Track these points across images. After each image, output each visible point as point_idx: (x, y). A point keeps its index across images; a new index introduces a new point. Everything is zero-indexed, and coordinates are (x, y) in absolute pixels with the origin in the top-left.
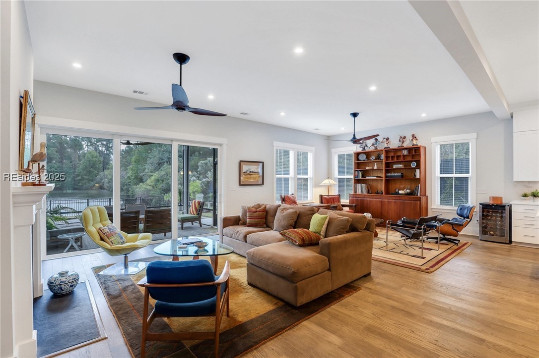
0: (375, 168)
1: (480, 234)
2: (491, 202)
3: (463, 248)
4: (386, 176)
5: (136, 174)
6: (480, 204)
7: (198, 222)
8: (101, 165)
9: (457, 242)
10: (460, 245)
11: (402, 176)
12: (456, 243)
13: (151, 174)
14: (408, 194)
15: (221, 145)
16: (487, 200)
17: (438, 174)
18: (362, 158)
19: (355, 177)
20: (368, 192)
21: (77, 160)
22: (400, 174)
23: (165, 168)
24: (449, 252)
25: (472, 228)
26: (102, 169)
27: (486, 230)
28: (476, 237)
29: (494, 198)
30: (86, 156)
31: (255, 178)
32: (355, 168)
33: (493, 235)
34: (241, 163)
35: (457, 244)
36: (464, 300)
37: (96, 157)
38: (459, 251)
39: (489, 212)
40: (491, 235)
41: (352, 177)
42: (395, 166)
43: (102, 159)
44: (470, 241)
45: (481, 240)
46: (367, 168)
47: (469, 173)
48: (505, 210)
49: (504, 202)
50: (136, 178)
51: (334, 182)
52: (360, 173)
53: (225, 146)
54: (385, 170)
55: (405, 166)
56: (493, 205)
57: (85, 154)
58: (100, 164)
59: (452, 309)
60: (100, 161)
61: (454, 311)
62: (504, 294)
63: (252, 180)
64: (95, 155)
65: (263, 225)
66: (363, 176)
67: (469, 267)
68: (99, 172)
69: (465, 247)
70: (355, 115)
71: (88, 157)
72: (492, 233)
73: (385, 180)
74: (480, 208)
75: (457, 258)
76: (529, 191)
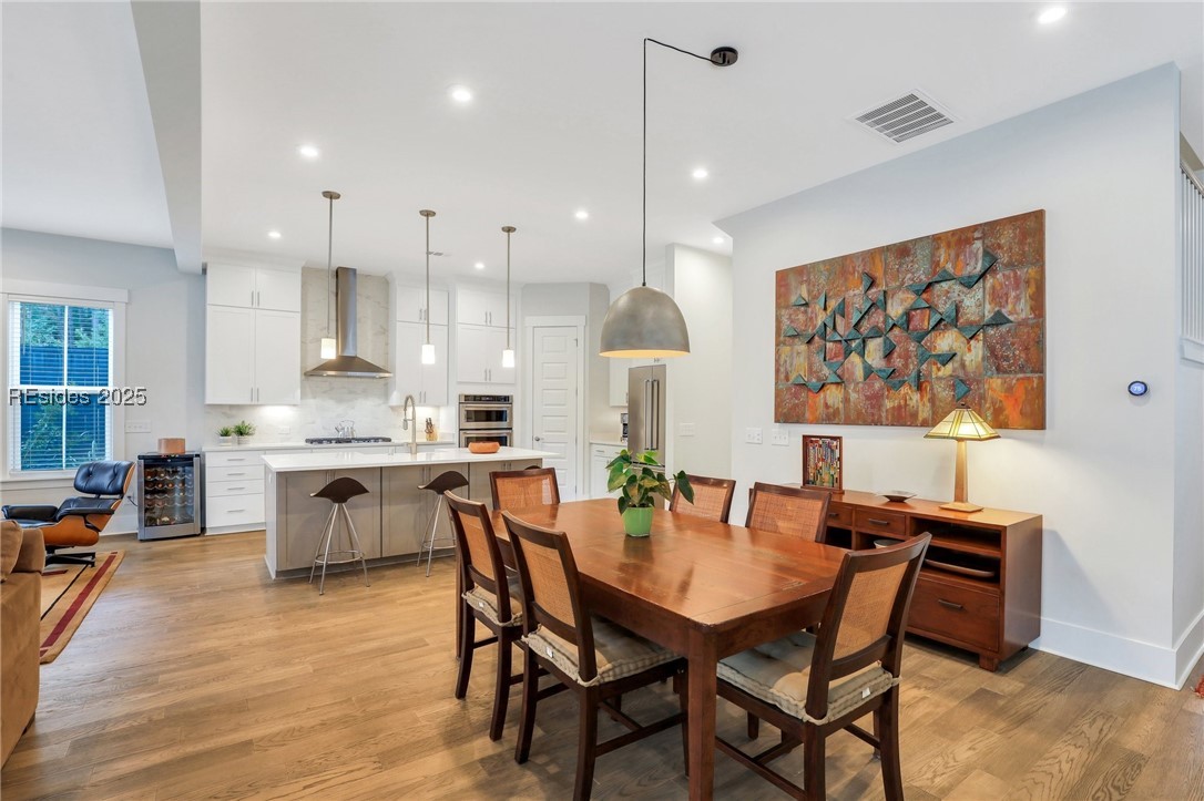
1: (140, 528)
2: (163, 452)
3: (109, 569)
6: (140, 457)
9: (89, 559)
10: (99, 565)
12: (87, 563)
16: (154, 448)
17: (15, 385)
24: (78, 589)
25: (125, 518)
27: (154, 516)
28: (132, 537)
29: (170, 442)
33: (168, 524)
35: (93, 564)
36: (171, 685)
38: (102, 580)
39: (156, 474)
40: (164, 524)
44: (120, 548)
45: (141, 541)
47: (107, 385)
48: (192, 465)
49: (189, 449)
56: (168, 457)
59: (155, 717)
61: (161, 721)
62: (238, 635)
67: (144, 608)
69: (113, 566)
72: (166, 519)
74: (140, 466)
75: (109, 596)
76: (231, 424)
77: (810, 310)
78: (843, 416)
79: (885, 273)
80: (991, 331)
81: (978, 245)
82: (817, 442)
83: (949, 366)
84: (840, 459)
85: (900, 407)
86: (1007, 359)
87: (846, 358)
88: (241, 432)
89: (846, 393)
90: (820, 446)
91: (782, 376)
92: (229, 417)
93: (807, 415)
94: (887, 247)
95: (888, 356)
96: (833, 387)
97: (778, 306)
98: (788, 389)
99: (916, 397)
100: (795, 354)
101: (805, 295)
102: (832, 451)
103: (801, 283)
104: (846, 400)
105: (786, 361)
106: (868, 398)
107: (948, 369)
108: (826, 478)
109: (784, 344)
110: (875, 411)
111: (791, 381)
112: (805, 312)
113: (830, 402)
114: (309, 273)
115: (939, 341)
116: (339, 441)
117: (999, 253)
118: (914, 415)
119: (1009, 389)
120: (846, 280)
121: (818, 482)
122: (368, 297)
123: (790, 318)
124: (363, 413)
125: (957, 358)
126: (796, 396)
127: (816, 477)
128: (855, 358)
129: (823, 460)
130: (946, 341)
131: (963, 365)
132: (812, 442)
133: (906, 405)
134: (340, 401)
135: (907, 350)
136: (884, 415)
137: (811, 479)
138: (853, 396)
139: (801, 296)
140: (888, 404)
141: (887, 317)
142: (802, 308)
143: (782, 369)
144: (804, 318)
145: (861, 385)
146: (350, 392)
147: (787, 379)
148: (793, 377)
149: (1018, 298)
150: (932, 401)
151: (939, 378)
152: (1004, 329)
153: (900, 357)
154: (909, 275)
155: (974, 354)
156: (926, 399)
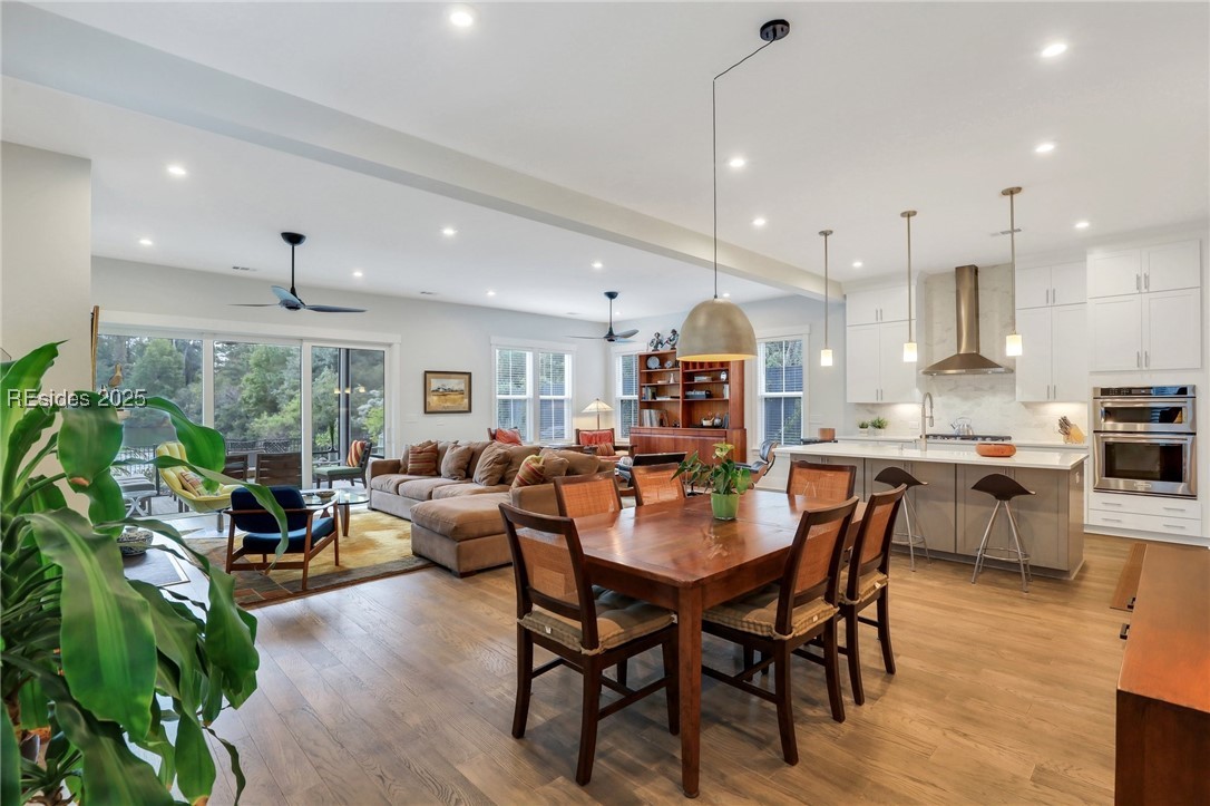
0: (672, 382)
4: (686, 397)
5: (262, 393)
7: (360, 480)
8: (181, 371)
11: (709, 395)
13: (292, 392)
14: (713, 426)
15: (390, 345)
17: (762, 392)
18: (654, 364)
19: (641, 397)
20: (661, 423)
21: (125, 359)
22: (704, 393)
23: (325, 380)
26: (184, 380)
29: (823, 431)
30: (146, 353)
31: (454, 401)
32: (640, 382)
34: (428, 375)
37: (170, 353)
41: (636, 397)
42: (697, 379)
43: (183, 357)
46: (659, 382)
47: (802, 390)
50: (260, 401)
51: (607, 406)
52: (649, 390)
53: (396, 347)
54: (684, 385)
55: (713, 379)
57: (144, 346)
58: (180, 368)
60: (179, 362)
63: (448, 404)
64: (168, 348)
65: (431, 471)
66: (654, 396)
68: (176, 388)
70: (612, 295)
71: (150, 354)
73: (684, 402)
76: (869, 419)
88: (879, 425)
92: (871, 412)
114: (928, 282)
116: (963, 438)
122: (995, 290)
124: (987, 411)
134: (966, 398)
146: (977, 389)
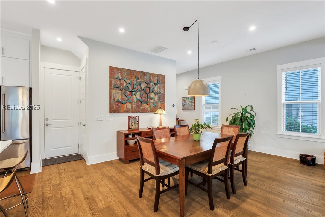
77: (121, 81)
78: (131, 110)
79: (141, 77)
80: (159, 94)
81: (157, 78)
82: (132, 117)
83: (153, 100)
84: (138, 121)
85: (144, 108)
86: (161, 100)
87: (131, 96)
89: (132, 105)
90: (133, 119)
91: (113, 99)
93: (121, 111)
94: (141, 72)
95: (141, 97)
96: (129, 103)
97: (110, 77)
98: (115, 103)
99: (147, 106)
100: (117, 93)
101: (120, 76)
102: (136, 119)
103: (119, 73)
104: (132, 107)
105: (114, 95)
106: (137, 106)
107: (152, 101)
108: (134, 127)
109: (113, 89)
110: (139, 109)
111: (115, 101)
112: (120, 81)
113: (128, 107)
115: (151, 95)
117: (160, 80)
118: (147, 110)
119: (161, 105)
120: (132, 76)
121: (132, 128)
123: (115, 82)
125: (154, 99)
126: (117, 105)
127: (131, 127)
128: (134, 96)
129: (134, 122)
130: (152, 95)
131: (155, 100)
132: (130, 118)
133: (145, 108)
135: (145, 96)
136: (141, 110)
137: (130, 128)
138: (134, 106)
139: (118, 76)
140: (142, 108)
141: (141, 88)
142: (119, 80)
143: (112, 97)
144: (120, 83)
145: (135, 103)
147: (114, 100)
148: (116, 100)
149: (162, 89)
150: (150, 107)
151: (151, 102)
152: (161, 94)
153: (144, 97)
154: (145, 80)
155: (156, 98)
156: (149, 107)
